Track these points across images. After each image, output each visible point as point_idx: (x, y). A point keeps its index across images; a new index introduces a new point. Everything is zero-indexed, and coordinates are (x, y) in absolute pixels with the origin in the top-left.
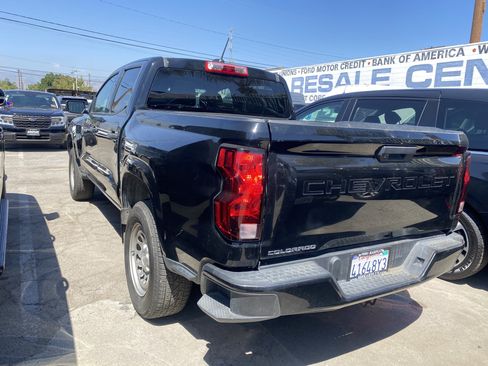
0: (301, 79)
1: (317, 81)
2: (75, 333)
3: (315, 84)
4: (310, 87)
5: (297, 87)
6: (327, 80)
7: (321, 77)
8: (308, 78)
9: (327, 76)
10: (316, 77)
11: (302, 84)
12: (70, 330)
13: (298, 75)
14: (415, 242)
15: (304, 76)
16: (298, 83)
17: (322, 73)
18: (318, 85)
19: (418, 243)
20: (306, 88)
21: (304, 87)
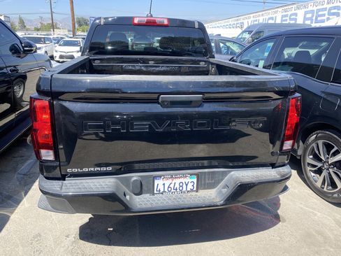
0: (312, 12)
1: (326, 12)
2: (28, 195)
3: (324, 15)
4: (319, 19)
5: (308, 19)
6: (336, 11)
7: (330, 9)
8: (318, 10)
9: (335, 8)
10: (325, 9)
11: (313, 16)
12: (26, 193)
13: (310, 8)
14: (230, 172)
15: (315, 8)
16: (309, 16)
17: (331, 5)
18: (327, 16)
19: (232, 173)
20: (316, 19)
21: (314, 18)
